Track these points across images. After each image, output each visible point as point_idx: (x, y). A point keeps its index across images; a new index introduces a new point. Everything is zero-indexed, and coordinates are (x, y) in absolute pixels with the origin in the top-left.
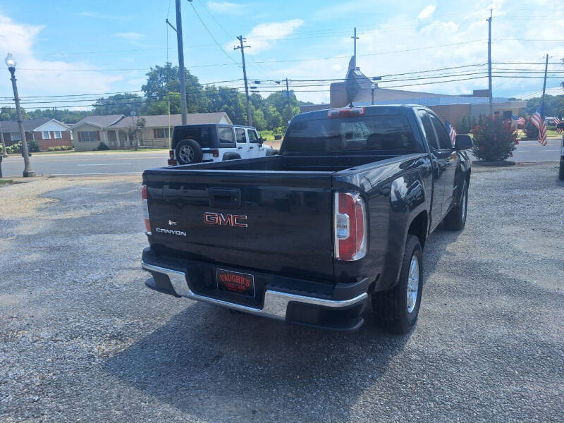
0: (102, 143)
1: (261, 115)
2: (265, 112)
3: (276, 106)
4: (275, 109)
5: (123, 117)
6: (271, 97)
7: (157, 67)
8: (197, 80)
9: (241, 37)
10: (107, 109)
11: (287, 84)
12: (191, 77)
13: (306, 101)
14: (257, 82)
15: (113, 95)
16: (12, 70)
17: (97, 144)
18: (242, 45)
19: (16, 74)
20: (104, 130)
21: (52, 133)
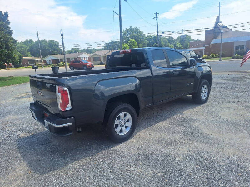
0: (101, 62)
1: (173, 47)
2: (175, 45)
3: (181, 42)
4: (180, 44)
5: (110, 51)
6: (178, 38)
7: (126, 29)
8: (143, 33)
9: (156, 13)
10: (108, 48)
11: (183, 32)
12: (140, 32)
13: (196, 39)
14: (163, 33)
15: (111, 41)
16: (62, 35)
17: (99, 62)
18: (157, 17)
19: (63, 37)
20: (102, 56)
21: (84, 58)
